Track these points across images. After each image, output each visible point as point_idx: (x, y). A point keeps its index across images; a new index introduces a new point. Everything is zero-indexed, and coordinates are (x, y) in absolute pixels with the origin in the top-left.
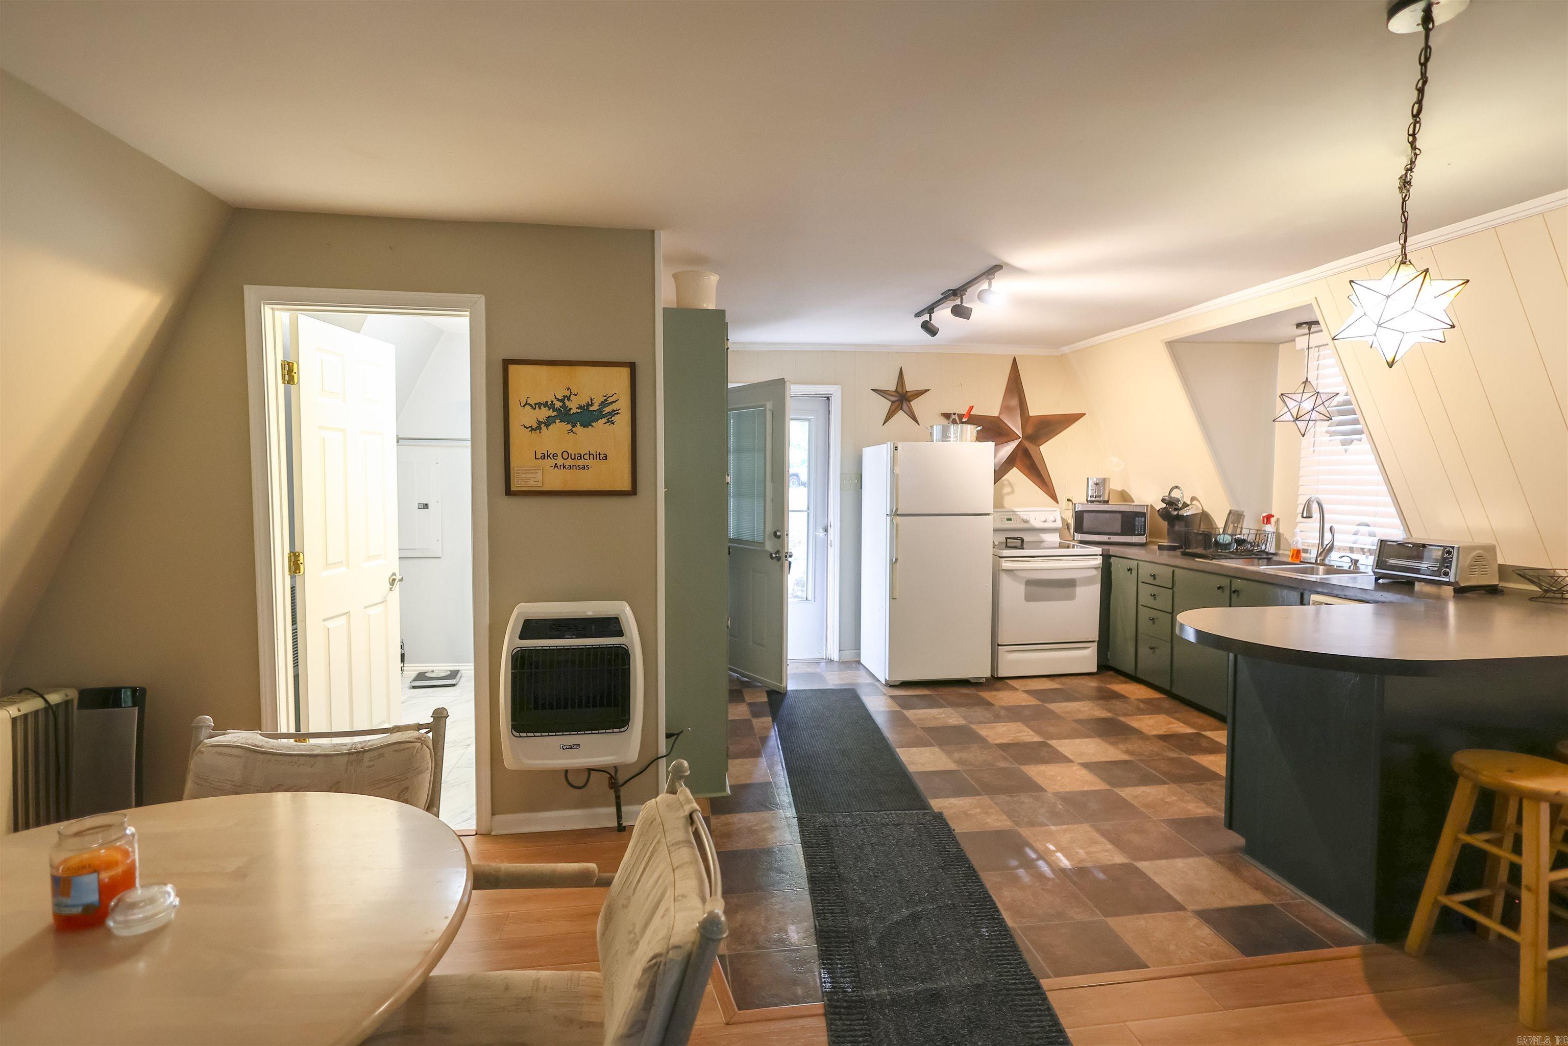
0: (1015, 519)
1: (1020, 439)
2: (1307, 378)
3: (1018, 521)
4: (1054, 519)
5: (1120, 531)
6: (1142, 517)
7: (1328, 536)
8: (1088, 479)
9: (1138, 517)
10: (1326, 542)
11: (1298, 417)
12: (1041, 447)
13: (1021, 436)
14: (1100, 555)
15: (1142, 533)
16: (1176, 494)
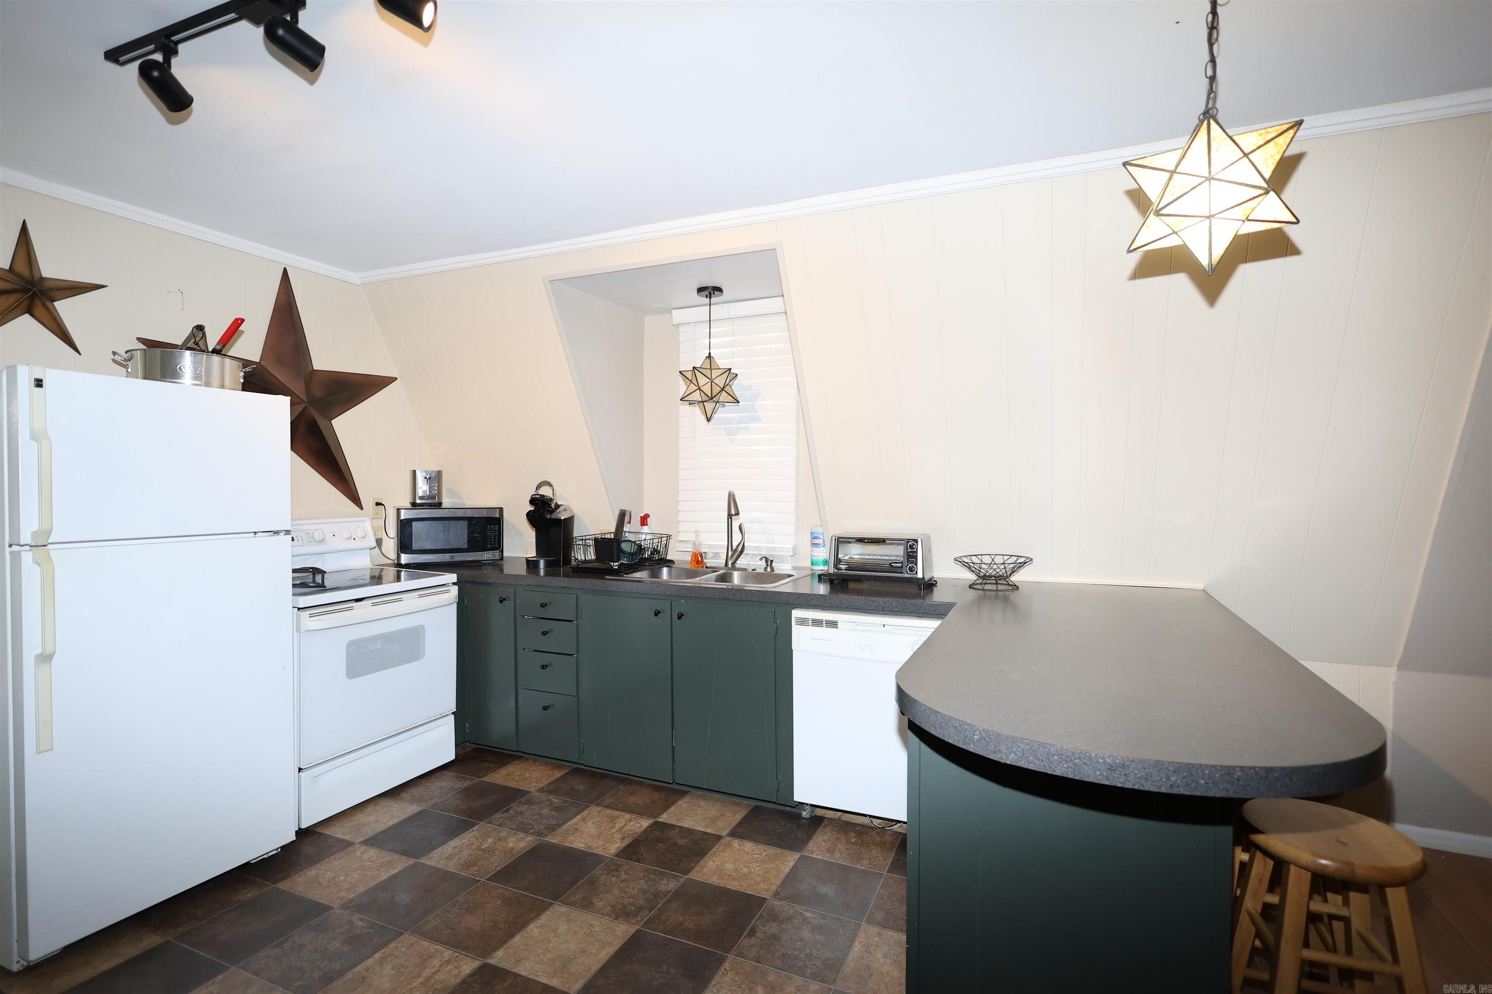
0: (300, 538)
1: (304, 405)
2: (710, 353)
3: (304, 541)
4: (363, 534)
5: (466, 546)
6: (495, 525)
7: (737, 538)
8: (414, 472)
9: (490, 525)
10: (735, 544)
11: (713, 396)
12: (333, 422)
13: (306, 401)
14: (454, 584)
15: (497, 546)
16: (545, 491)
